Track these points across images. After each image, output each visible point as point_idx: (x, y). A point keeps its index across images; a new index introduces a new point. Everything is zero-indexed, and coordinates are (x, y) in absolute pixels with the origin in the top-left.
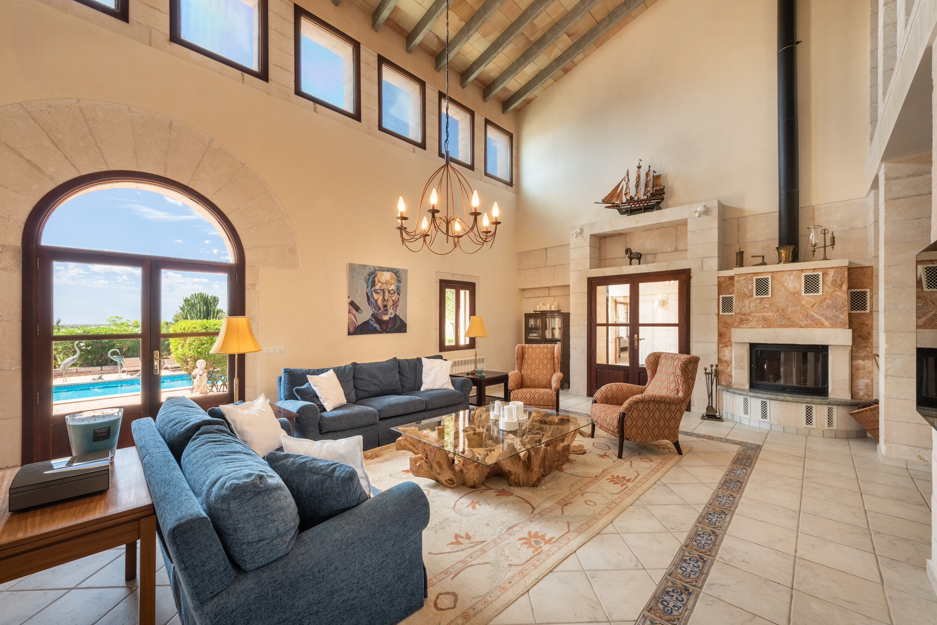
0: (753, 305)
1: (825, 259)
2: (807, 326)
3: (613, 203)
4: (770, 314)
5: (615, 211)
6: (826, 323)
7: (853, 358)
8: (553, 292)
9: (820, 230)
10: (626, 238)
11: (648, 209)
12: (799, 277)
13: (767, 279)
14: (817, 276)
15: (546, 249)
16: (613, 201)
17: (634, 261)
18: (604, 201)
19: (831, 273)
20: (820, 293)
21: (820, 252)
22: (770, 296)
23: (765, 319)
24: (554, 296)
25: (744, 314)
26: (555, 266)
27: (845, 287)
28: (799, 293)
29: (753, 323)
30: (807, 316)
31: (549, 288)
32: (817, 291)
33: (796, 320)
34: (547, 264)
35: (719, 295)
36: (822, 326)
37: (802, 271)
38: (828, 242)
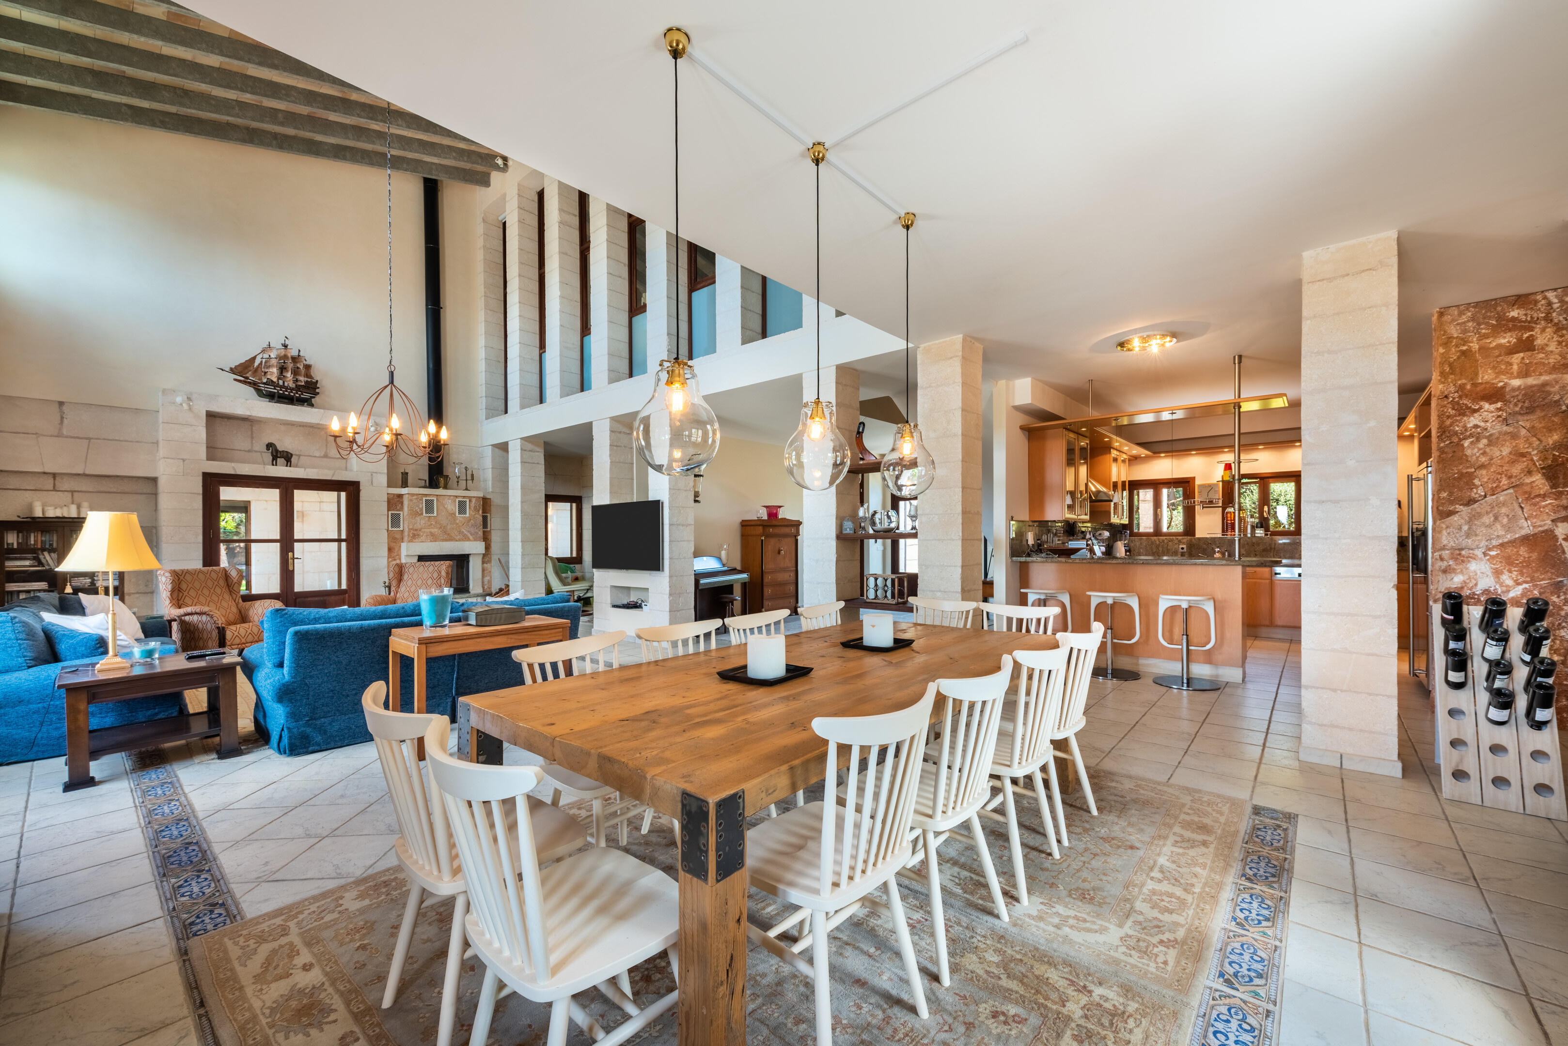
0: (423, 522)
1: (466, 489)
2: (459, 540)
3: (247, 378)
4: (436, 530)
5: (250, 390)
6: (471, 538)
7: (483, 563)
8: (67, 485)
9: (463, 466)
10: (252, 426)
11: (289, 400)
12: (455, 501)
13: (433, 501)
14: (465, 502)
15: (61, 404)
16: (248, 375)
17: (281, 461)
18: (233, 371)
19: (474, 500)
20: (468, 515)
21: (463, 483)
22: (435, 514)
23: (432, 534)
24: (72, 492)
25: (416, 530)
26: (89, 439)
27: (481, 512)
28: (455, 514)
29: (423, 538)
30: (460, 532)
31: (54, 475)
32: (465, 513)
33: (453, 535)
34: (65, 432)
35: (388, 511)
36: (469, 540)
37: (456, 497)
38: (469, 477)
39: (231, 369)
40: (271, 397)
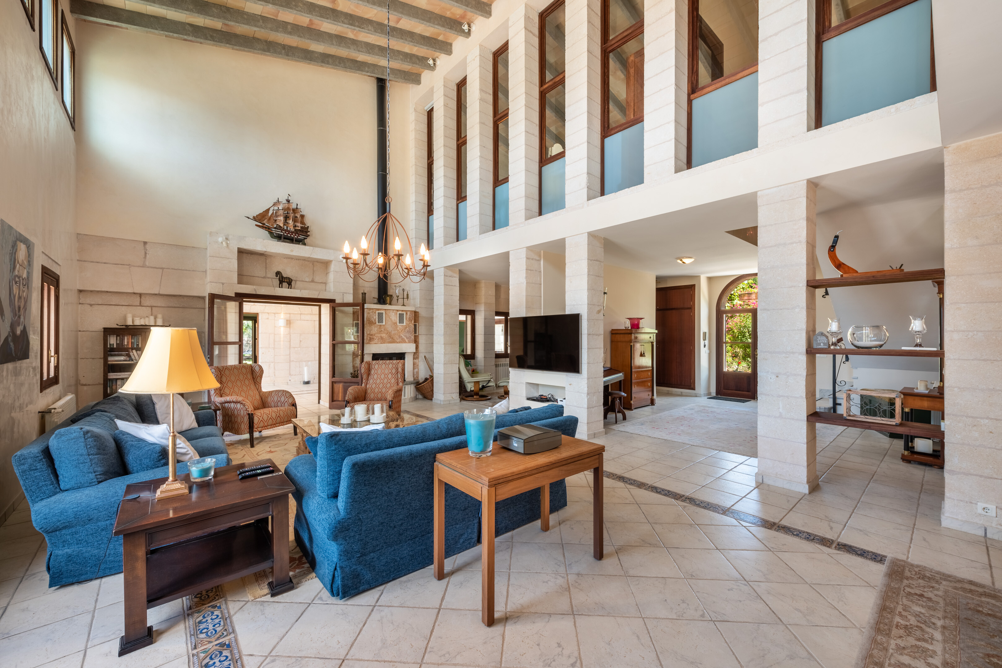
0: (376, 329)
1: (404, 305)
2: (399, 343)
3: (264, 224)
4: (384, 335)
5: (265, 233)
6: (407, 341)
7: (414, 359)
8: (147, 301)
9: (401, 289)
10: (266, 259)
11: (291, 240)
12: (397, 314)
13: (382, 313)
14: (403, 314)
15: (145, 243)
16: (264, 222)
17: (285, 284)
18: (255, 219)
19: (409, 313)
20: (405, 324)
21: (401, 301)
22: (384, 324)
23: (382, 338)
24: (152, 307)
25: (372, 335)
26: (163, 269)
27: (413, 322)
28: (396, 323)
29: (376, 341)
30: (400, 337)
31: (140, 295)
32: (403, 323)
33: (395, 339)
34: (147, 264)
35: (353, 321)
36: (405, 342)
37: (398, 310)
38: (405, 297)
39: (254, 217)
40: (279, 238)
